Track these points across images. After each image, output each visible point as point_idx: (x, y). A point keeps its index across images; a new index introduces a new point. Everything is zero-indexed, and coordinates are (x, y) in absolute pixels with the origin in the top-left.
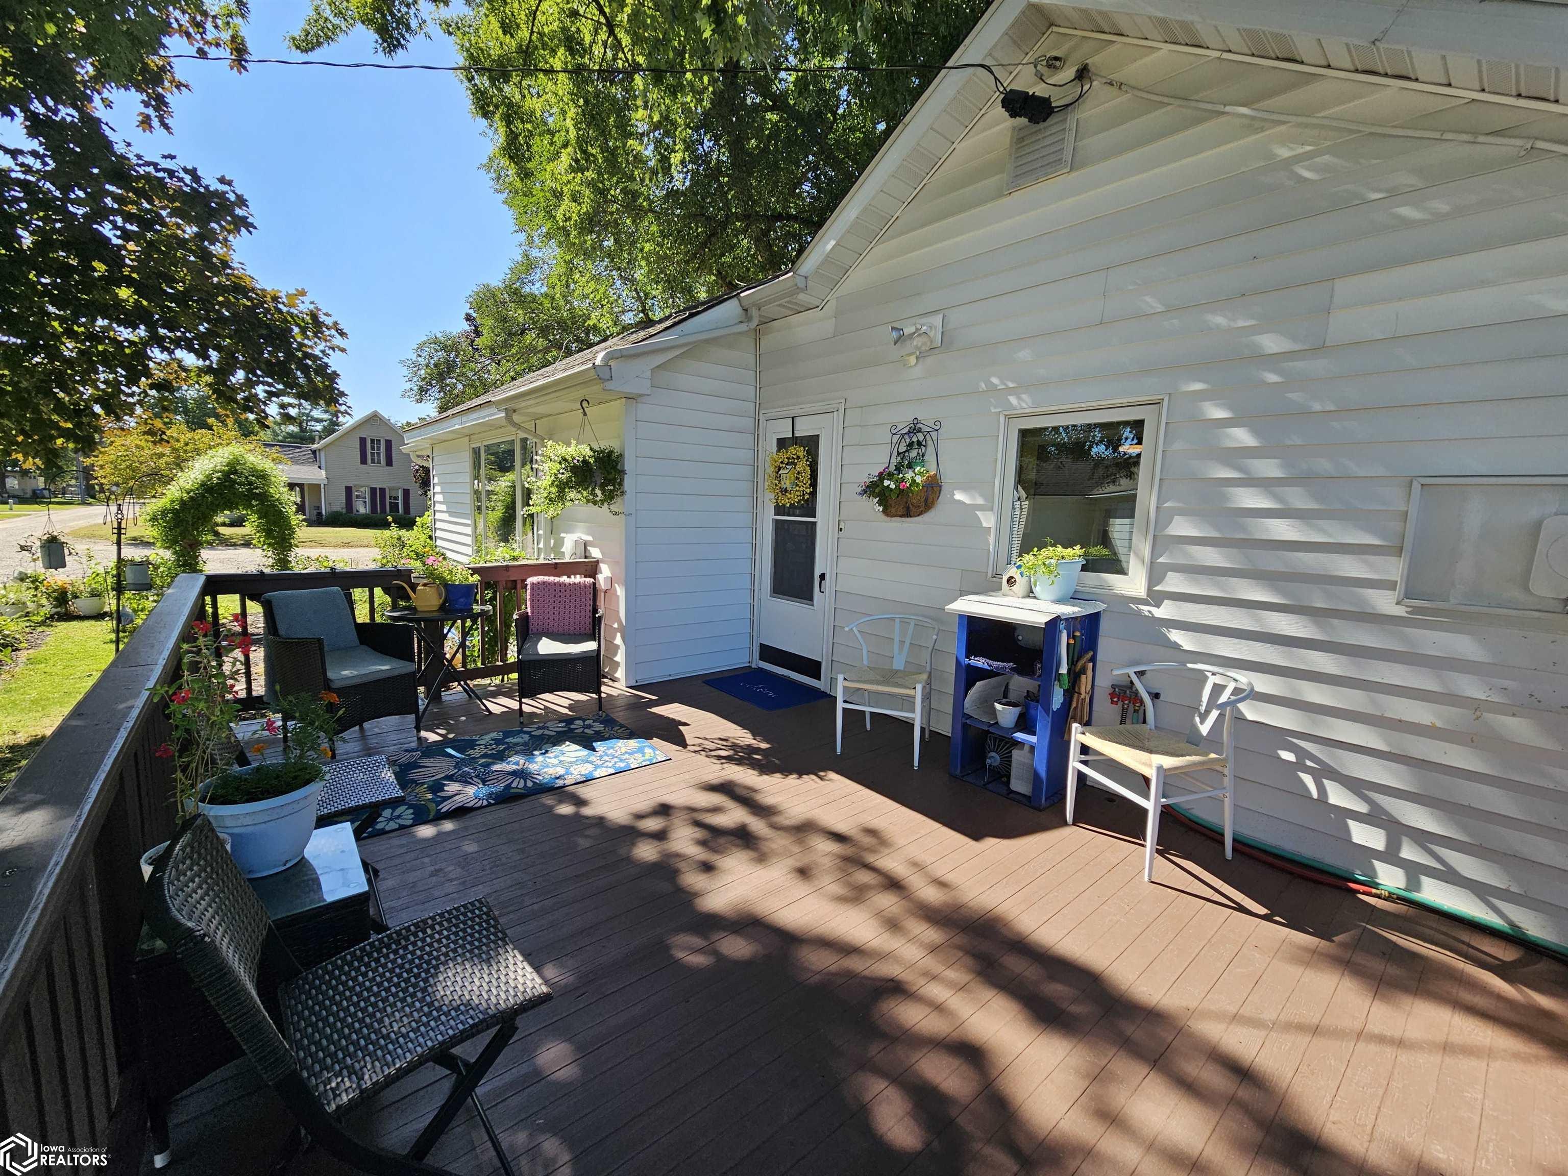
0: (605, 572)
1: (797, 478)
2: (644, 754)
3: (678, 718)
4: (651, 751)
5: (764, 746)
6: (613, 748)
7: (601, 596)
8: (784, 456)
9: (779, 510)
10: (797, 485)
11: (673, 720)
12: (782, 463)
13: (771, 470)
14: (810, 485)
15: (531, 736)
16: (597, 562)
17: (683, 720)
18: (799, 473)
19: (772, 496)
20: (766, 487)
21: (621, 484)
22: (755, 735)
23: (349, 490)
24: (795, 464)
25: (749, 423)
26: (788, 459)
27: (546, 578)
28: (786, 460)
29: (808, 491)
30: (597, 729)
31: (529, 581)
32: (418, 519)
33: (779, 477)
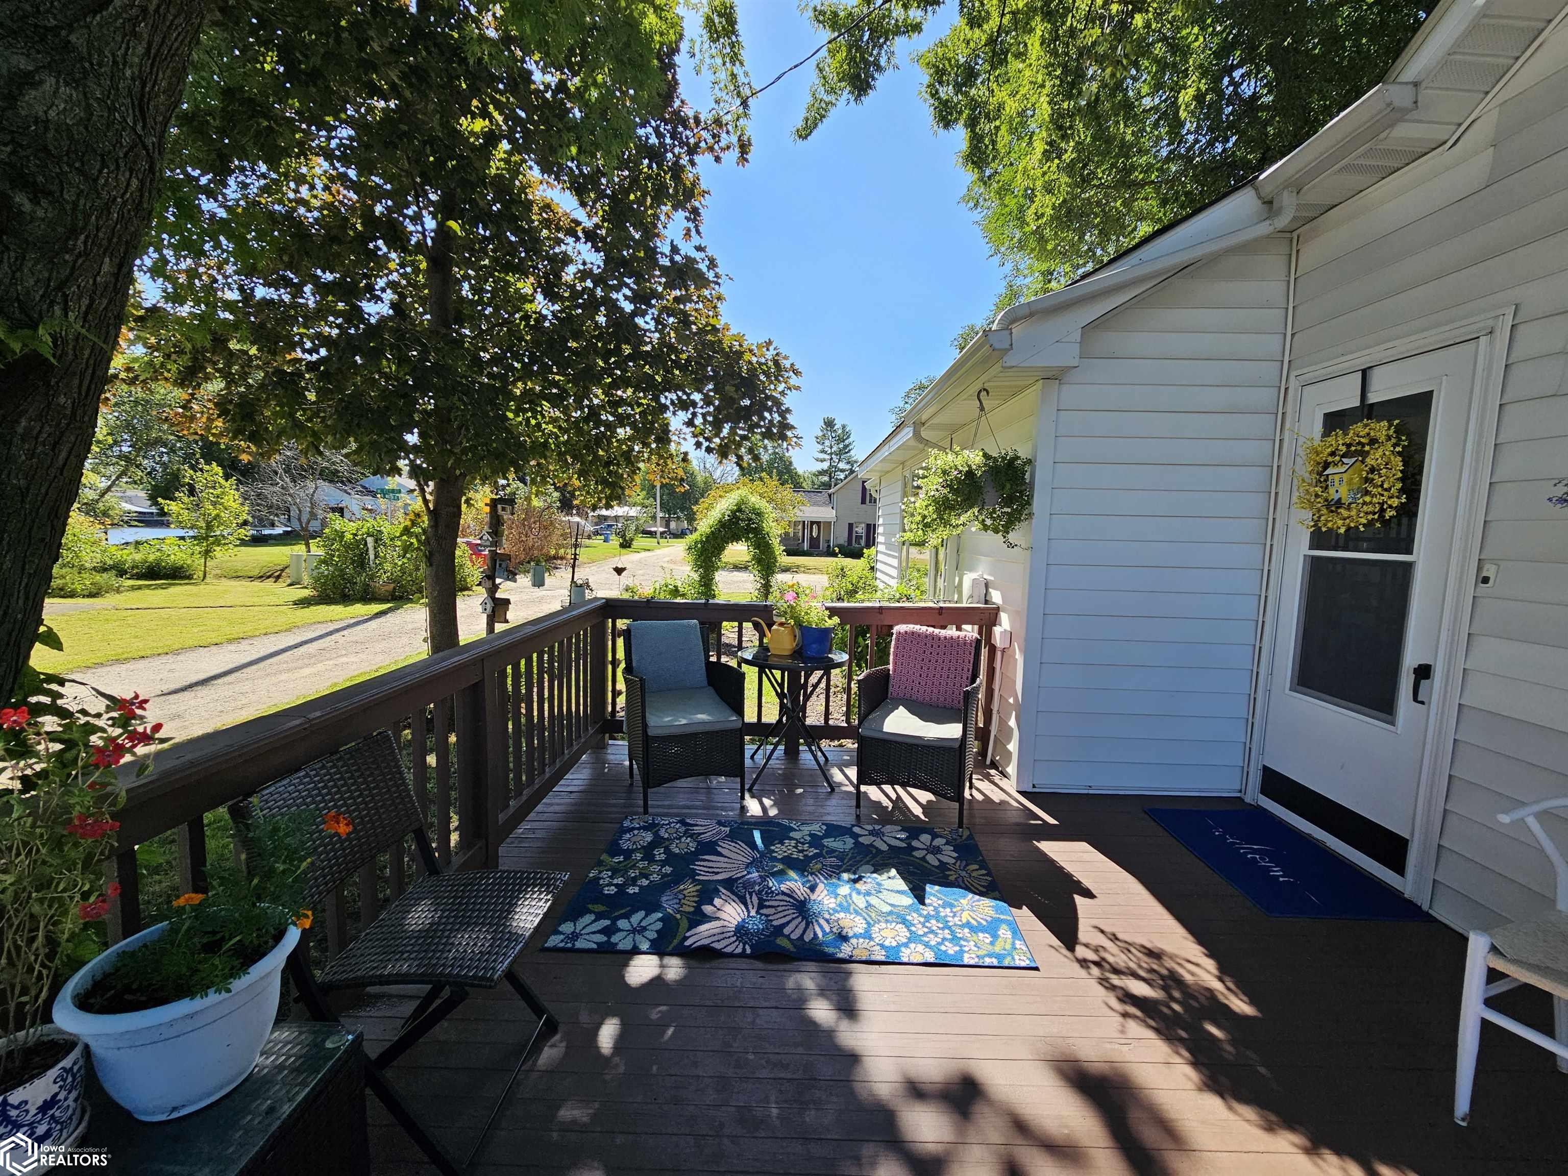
0: (1005, 622)
1: (1367, 480)
2: (995, 936)
3: (1078, 875)
4: (1009, 935)
5: (1240, 1005)
6: (951, 906)
7: (999, 654)
8: (1338, 440)
9: (1320, 539)
10: (1367, 493)
11: (1069, 876)
12: (1333, 454)
13: (1305, 470)
14: (1402, 491)
15: (857, 844)
16: (998, 609)
17: (1087, 883)
18: (1372, 470)
19: (1307, 515)
20: (1295, 499)
21: (1029, 503)
22: (1224, 971)
23: (851, 526)
24: (1365, 454)
25: (1265, 397)
26: (1348, 446)
27: (917, 628)
28: (1344, 449)
29: (1395, 502)
30: (945, 859)
31: (898, 628)
32: (865, 550)
33: (1323, 480)
